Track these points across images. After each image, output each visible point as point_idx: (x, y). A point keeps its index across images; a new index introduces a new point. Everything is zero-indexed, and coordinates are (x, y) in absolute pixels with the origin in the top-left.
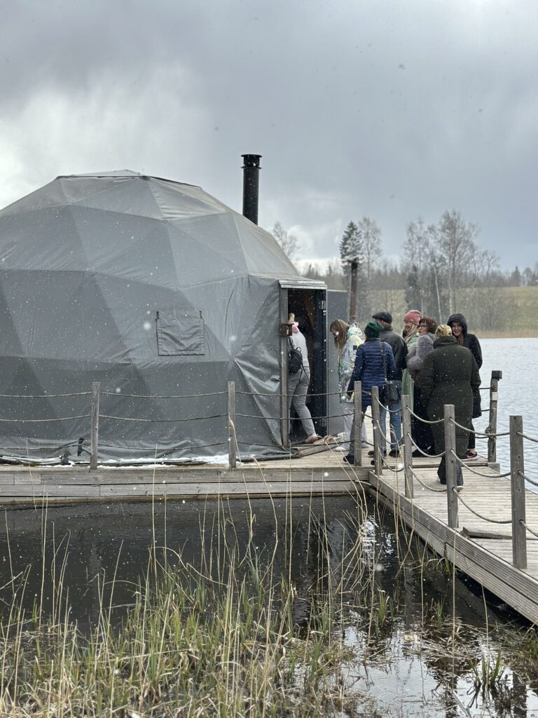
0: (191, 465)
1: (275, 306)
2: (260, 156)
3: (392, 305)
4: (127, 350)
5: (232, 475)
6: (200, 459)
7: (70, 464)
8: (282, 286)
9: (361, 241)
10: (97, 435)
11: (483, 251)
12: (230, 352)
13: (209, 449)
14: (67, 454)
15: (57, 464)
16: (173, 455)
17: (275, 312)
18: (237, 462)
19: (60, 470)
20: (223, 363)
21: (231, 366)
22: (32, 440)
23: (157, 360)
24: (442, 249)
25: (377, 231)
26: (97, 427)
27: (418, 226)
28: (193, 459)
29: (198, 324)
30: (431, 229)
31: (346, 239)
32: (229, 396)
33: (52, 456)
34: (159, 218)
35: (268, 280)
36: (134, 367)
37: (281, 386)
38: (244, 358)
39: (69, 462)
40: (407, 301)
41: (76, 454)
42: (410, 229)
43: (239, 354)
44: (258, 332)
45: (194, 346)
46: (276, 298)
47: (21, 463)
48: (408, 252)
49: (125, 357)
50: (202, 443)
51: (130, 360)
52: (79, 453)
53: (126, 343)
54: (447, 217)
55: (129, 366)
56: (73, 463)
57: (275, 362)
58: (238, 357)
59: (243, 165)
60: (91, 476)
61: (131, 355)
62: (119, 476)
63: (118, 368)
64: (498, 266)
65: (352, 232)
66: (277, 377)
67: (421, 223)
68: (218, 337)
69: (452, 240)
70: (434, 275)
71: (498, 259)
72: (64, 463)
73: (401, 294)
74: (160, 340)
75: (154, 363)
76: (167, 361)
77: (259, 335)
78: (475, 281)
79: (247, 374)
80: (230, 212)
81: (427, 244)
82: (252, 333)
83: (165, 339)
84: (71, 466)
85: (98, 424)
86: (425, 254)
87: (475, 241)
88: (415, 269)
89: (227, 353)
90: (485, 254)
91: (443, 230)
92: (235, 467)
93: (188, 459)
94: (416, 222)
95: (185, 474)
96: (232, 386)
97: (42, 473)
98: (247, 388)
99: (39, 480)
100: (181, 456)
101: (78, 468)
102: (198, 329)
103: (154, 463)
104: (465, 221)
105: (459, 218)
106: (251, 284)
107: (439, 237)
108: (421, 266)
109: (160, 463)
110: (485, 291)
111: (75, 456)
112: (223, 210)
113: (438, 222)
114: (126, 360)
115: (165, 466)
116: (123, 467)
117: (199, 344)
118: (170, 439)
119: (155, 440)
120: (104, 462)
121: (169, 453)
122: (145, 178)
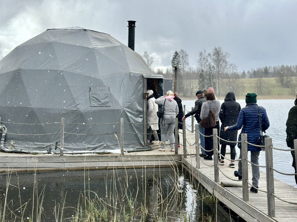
0: (106, 154)
1: (141, 85)
2: (136, 22)
3: (193, 86)
4: (77, 104)
5: (123, 159)
6: (109, 151)
7: (51, 153)
8: (144, 77)
9: (180, 59)
10: (63, 141)
11: (230, 64)
12: (121, 105)
13: (113, 147)
14: (50, 149)
15: (46, 153)
16: (97, 149)
17: (141, 88)
18: (124, 152)
19: (47, 156)
20: (118, 110)
21: (122, 111)
22: (35, 143)
23: (90, 109)
24: (214, 63)
25: (186, 55)
26: (63, 138)
28: (105, 151)
29: (108, 93)
30: (209, 55)
31: (174, 58)
32: (121, 124)
33: (44, 150)
34: (91, 47)
35: (138, 74)
36: (80, 112)
37: (143, 119)
38: (128, 108)
39: (51, 152)
40: (199, 84)
41: (54, 149)
42: (201, 54)
43: (125, 106)
44: (134, 96)
45: (106, 103)
46: (142, 82)
47: (30, 153)
48: (200, 64)
49: (76, 107)
50: (109, 144)
51: (78, 108)
52: (56, 149)
53: (76, 101)
54: (216, 49)
55: (77, 111)
56: (53, 153)
57: (141, 109)
58: (125, 107)
59: (128, 25)
60: (60, 159)
61: (78, 106)
62: (73, 159)
63: (73, 112)
64: (237, 70)
65: (176, 55)
66: (142, 116)
67: (205, 52)
68: (117, 99)
69: (218, 59)
70: (210, 73)
71: (237, 67)
72: (49, 153)
73: (197, 81)
74: (91, 100)
75: (88, 110)
76: (95, 109)
77: (134, 98)
78: (227, 76)
79: (129, 114)
80: (122, 46)
81: (207, 61)
82: (132, 96)
83: (93, 99)
84: (52, 154)
85: (63, 136)
86: (207, 65)
87: (227, 60)
88: (203, 71)
89: (120, 105)
90: (231, 65)
91: (214, 55)
92: (123, 154)
93: (103, 151)
94: (203, 51)
95: (102, 158)
96: (122, 120)
97: (39, 158)
98: (129, 121)
99: (37, 161)
100: (100, 150)
101: (55, 155)
102: (108, 95)
103: (87, 153)
104: (224, 51)
105: (221, 50)
106: (131, 76)
107: (212, 58)
108: (205, 70)
109: (91, 153)
110: (231, 80)
111: (54, 150)
112: (119, 44)
114: (76, 108)
115: (93, 154)
116: (75, 155)
117: (109, 102)
118: (96, 142)
119: (89, 143)
120: (67, 153)
121: (94, 149)
122: (85, 30)
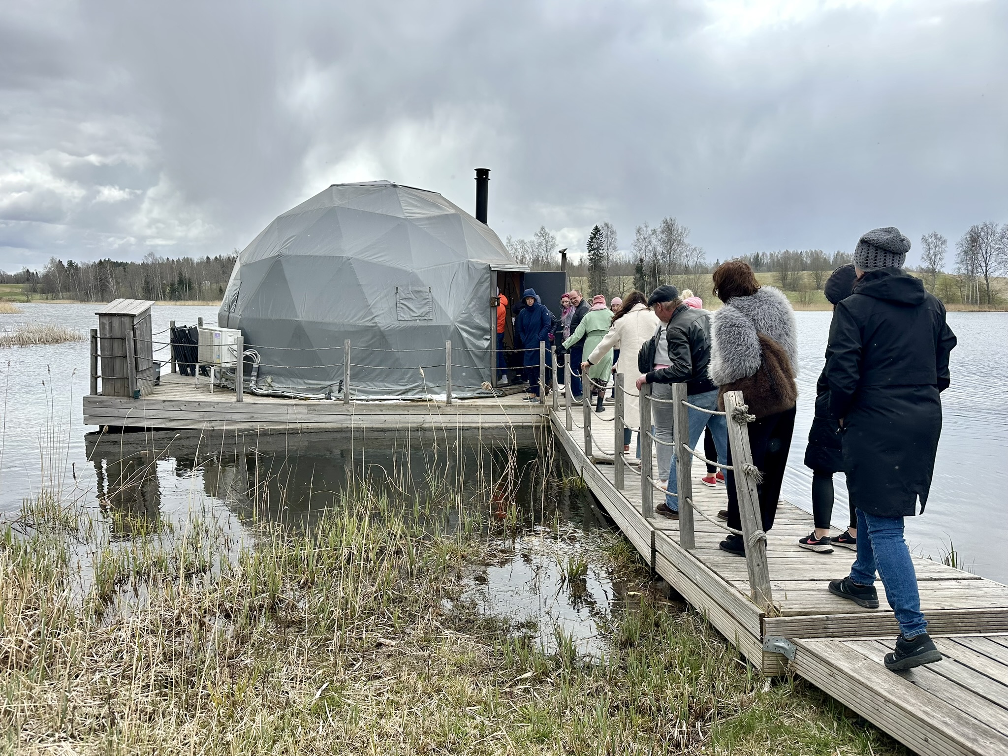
0: (423, 401)
1: (487, 284)
2: (490, 170)
3: (624, 286)
4: (373, 316)
5: (449, 409)
6: (429, 396)
7: (331, 399)
8: (492, 269)
9: (603, 240)
10: (349, 379)
11: (693, 247)
12: (451, 318)
13: (436, 389)
14: (331, 391)
15: (323, 399)
16: (409, 394)
17: (487, 289)
18: (452, 400)
19: (324, 403)
20: (446, 326)
21: (452, 328)
22: (306, 381)
23: (396, 324)
24: (662, 246)
26: (349, 373)
27: (645, 229)
28: (423, 397)
29: (427, 297)
30: (654, 232)
31: (592, 238)
32: (447, 351)
33: (320, 393)
34: (401, 216)
35: (482, 264)
36: (379, 328)
37: (491, 343)
38: (462, 322)
39: (332, 397)
40: (635, 285)
41: (337, 392)
42: (639, 231)
43: (458, 320)
44: (473, 303)
45: (424, 314)
46: (487, 278)
47: (298, 398)
48: (636, 248)
49: (373, 321)
50: (431, 385)
51: (375, 323)
52: (339, 391)
53: (373, 310)
54: (666, 222)
55: (374, 328)
56: (334, 399)
57: (487, 326)
58: (458, 322)
59: (476, 177)
60: (344, 408)
61: (376, 320)
62: (366, 409)
63: (368, 329)
64: (704, 259)
65: (596, 233)
66: (488, 337)
67: (646, 227)
68: (443, 308)
69: (669, 240)
70: (655, 265)
71: (704, 253)
72: (327, 398)
73: (631, 279)
74: (398, 309)
75: (393, 326)
76: (403, 324)
77: (475, 306)
78: (687, 270)
79: (465, 335)
80: (459, 215)
81: (650, 242)
82: (470, 304)
83: (402, 308)
84: (332, 400)
85: (349, 371)
86: (649, 250)
87: (686, 241)
88: (641, 260)
89: (450, 319)
90: (695, 249)
91: (663, 232)
92: (451, 403)
93: (421, 397)
94: (643, 226)
95: (414, 408)
96: (448, 344)
97: (308, 406)
98: (465, 346)
99: (306, 411)
100: (415, 394)
101: (338, 402)
102: (427, 300)
103: (393, 399)
104: (679, 225)
105: (674, 223)
106: (469, 266)
107: (659, 237)
108: (646, 259)
109: (399, 400)
110: (692, 276)
111: (336, 394)
112: (452, 211)
113: (658, 226)
114: (373, 323)
115: (402, 401)
116: (371, 402)
117: (429, 312)
118: (407, 382)
119: (396, 382)
120: (358, 398)
121: (406, 392)
122: (394, 186)
